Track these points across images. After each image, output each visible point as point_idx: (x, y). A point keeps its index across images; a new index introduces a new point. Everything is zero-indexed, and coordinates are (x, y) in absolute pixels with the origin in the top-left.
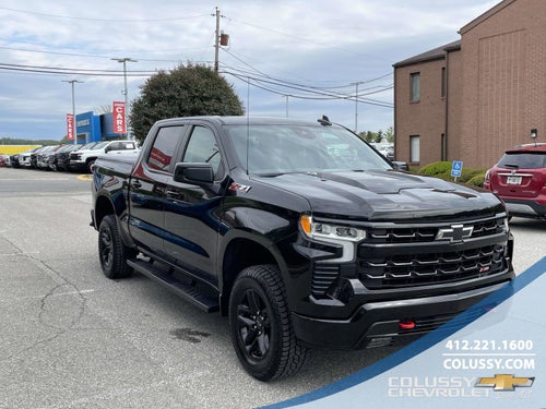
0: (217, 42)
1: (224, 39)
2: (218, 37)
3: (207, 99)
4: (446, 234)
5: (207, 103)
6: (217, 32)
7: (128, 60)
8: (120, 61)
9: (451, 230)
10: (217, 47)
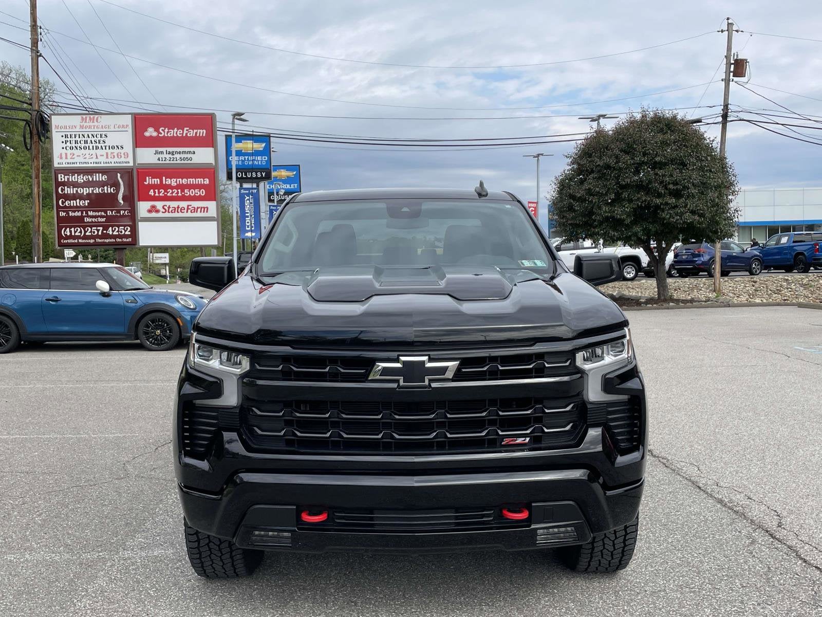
0: (728, 72)
1: (738, 67)
2: (729, 64)
3: (661, 165)
4: (385, 371)
5: (660, 172)
6: (727, 57)
7: (604, 116)
8: (593, 120)
9: (398, 365)
10: (727, 81)
